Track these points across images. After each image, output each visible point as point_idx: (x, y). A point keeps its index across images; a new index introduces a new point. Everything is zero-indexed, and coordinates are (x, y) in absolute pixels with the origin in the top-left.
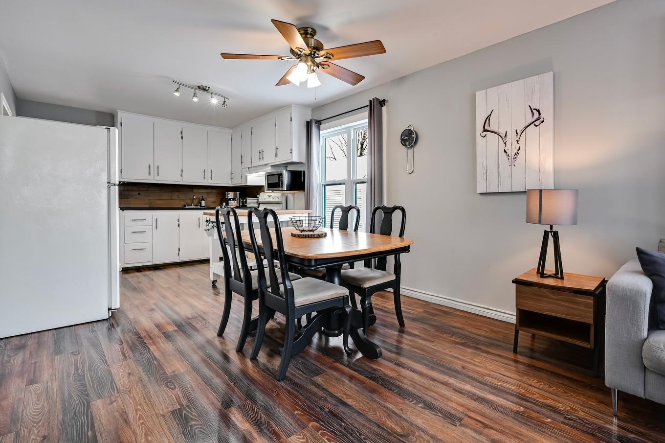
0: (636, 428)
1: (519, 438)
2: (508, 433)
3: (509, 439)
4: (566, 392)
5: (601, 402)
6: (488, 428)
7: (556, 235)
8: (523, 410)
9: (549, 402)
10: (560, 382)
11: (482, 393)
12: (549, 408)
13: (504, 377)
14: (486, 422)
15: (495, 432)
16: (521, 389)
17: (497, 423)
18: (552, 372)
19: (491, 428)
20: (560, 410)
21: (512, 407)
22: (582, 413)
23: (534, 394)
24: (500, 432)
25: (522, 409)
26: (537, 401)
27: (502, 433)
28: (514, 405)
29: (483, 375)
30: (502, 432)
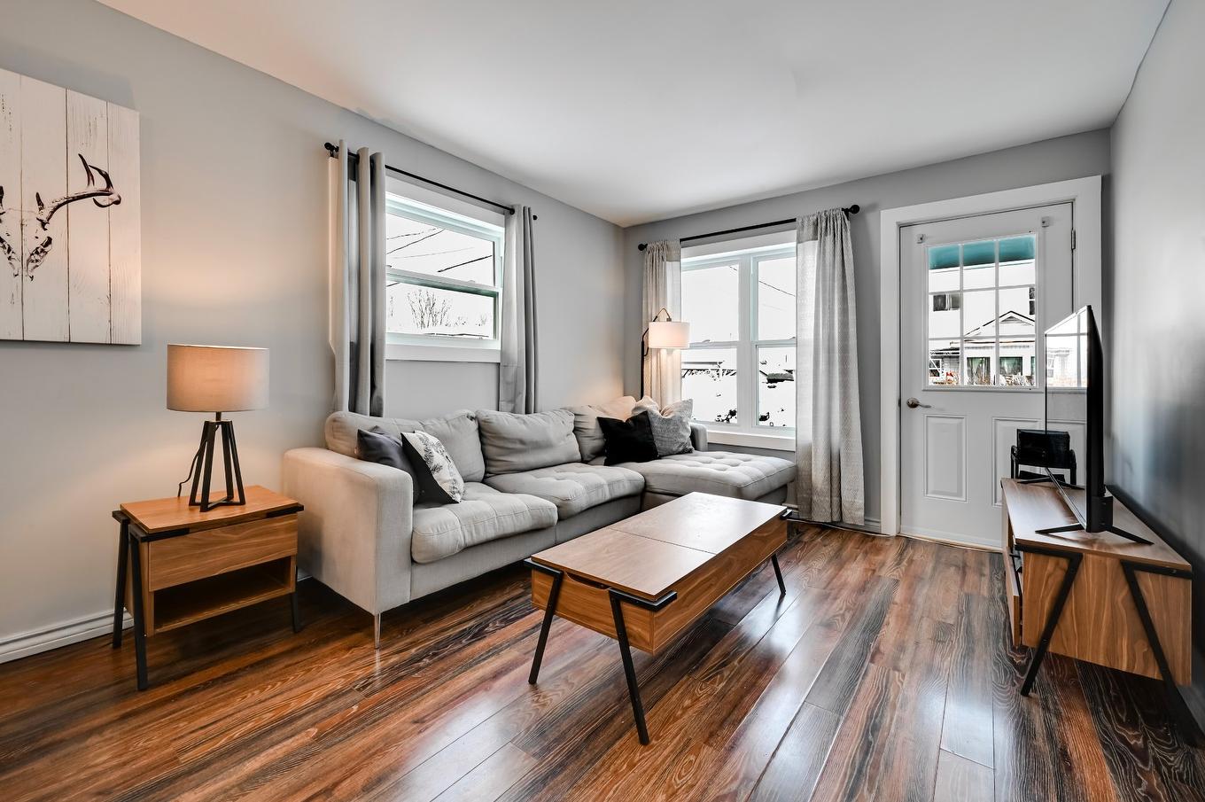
0: (403, 643)
1: (375, 753)
2: (358, 764)
3: (371, 766)
4: (309, 670)
5: (349, 649)
6: (333, 789)
7: (228, 429)
8: (316, 730)
9: (315, 695)
10: (282, 666)
11: (230, 776)
12: (329, 698)
13: (207, 729)
14: (317, 790)
15: (349, 780)
16: (264, 716)
17: (328, 773)
18: (252, 666)
19: (336, 785)
20: (341, 690)
21: (300, 741)
22: (358, 673)
23: (287, 705)
24: (352, 775)
25: (314, 731)
26: (306, 706)
27: (355, 772)
28: (297, 737)
29: (173, 760)
30: (352, 772)
